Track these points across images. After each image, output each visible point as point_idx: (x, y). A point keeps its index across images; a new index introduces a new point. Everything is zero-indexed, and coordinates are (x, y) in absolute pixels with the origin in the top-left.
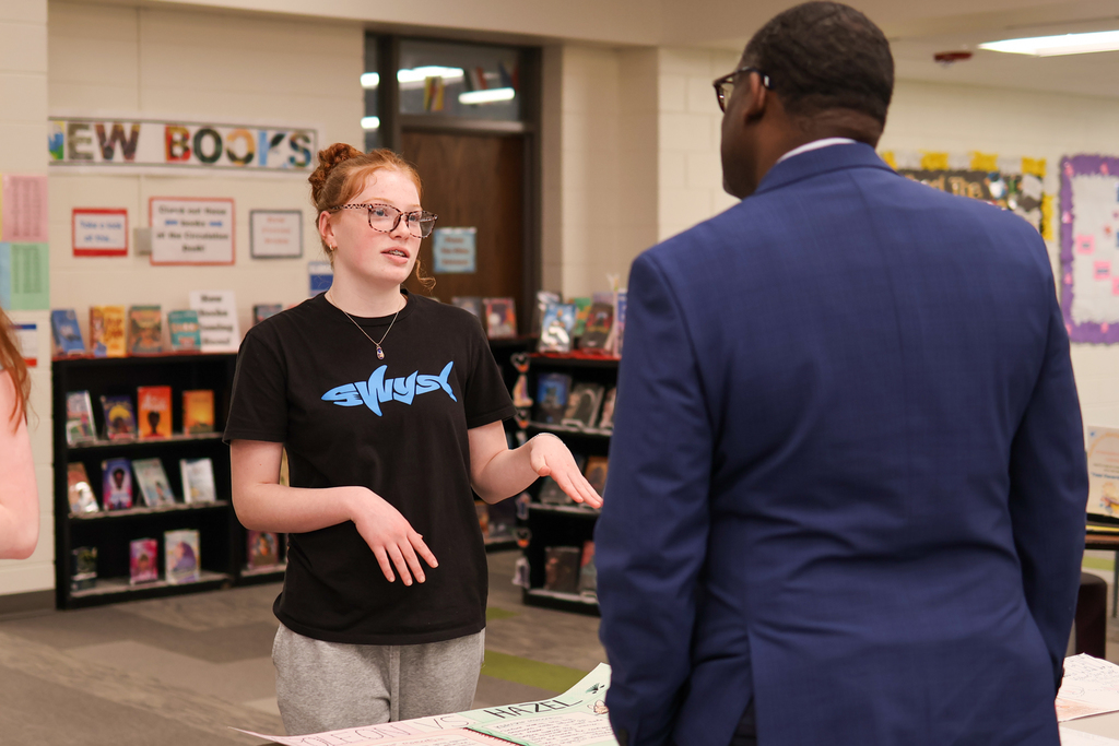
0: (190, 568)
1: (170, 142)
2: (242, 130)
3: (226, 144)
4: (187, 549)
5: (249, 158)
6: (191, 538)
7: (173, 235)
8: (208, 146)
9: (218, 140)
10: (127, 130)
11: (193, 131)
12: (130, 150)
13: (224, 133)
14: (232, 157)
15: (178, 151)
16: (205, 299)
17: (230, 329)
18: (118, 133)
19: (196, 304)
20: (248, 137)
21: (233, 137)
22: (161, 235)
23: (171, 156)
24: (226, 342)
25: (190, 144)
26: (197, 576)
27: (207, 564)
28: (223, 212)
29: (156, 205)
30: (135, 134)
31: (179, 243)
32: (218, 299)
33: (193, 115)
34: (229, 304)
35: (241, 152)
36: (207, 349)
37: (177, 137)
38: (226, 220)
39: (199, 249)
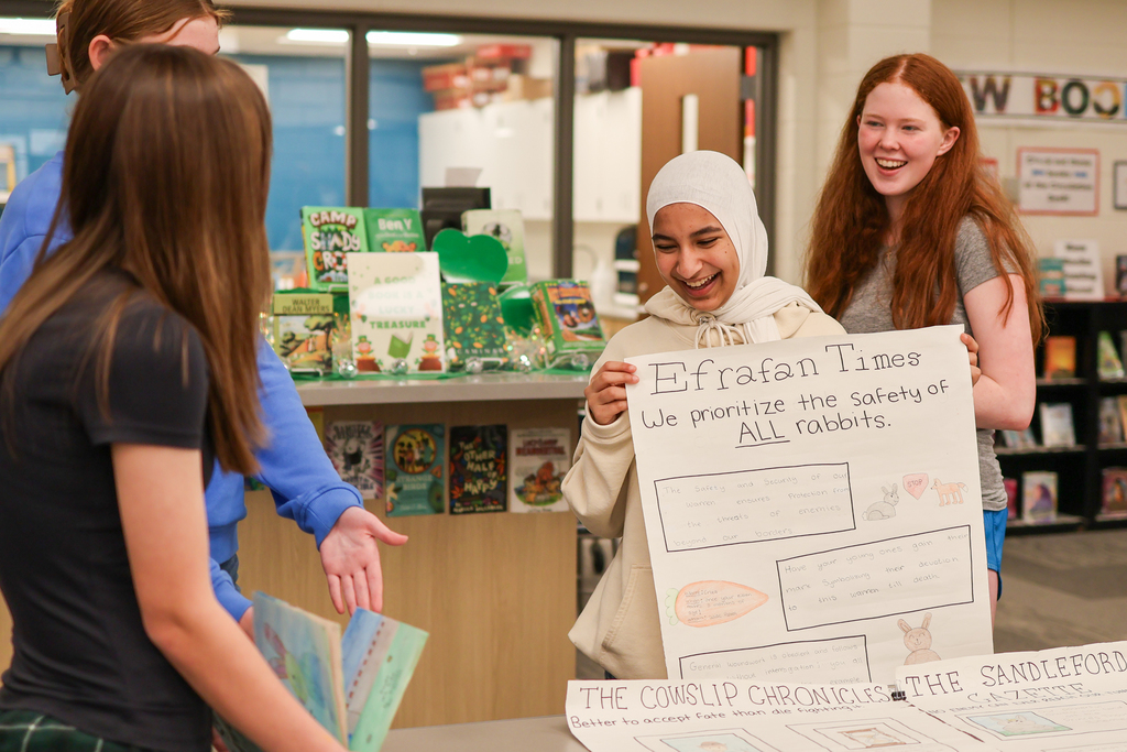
0: (1047, 509)
1: (1039, 95)
2: (1108, 83)
3: (1093, 96)
4: (1044, 491)
5: (1115, 110)
6: (1049, 480)
7: (1041, 186)
8: (1075, 98)
9: (1085, 93)
10: (999, 82)
11: (1061, 83)
12: (1001, 102)
13: (1091, 85)
14: (1099, 109)
15: (1047, 103)
16: (1070, 248)
17: (1092, 277)
18: (990, 85)
19: (1060, 252)
20: (1115, 90)
21: (1100, 90)
22: (1028, 185)
23: (1040, 108)
24: (1089, 290)
25: (1058, 96)
26: (1053, 518)
27: (1064, 506)
28: (1086, 163)
29: (1025, 155)
30: (1006, 87)
31: (1044, 193)
32: (1082, 248)
33: (1062, 68)
34: (1093, 253)
35: (1107, 103)
36: (1071, 297)
37: (1046, 89)
38: (1091, 171)
39: (1064, 199)
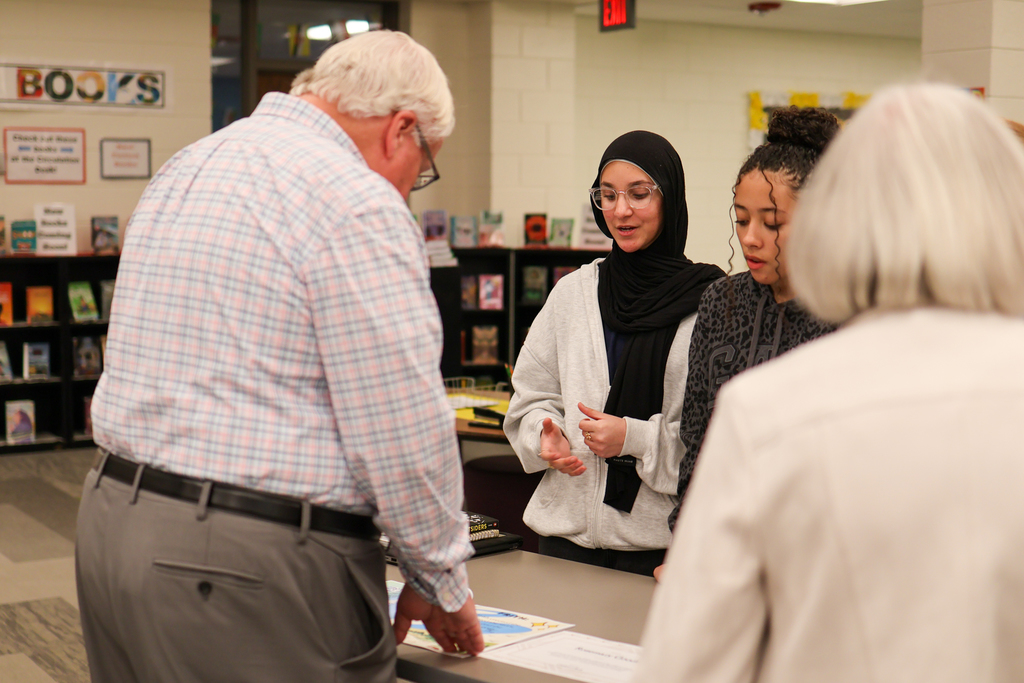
0: (27, 432)
1: (22, 83)
2: (92, 72)
3: (77, 84)
4: (23, 416)
5: (99, 95)
6: (28, 407)
7: (26, 159)
8: (59, 85)
9: (69, 80)
11: (45, 73)
13: (74, 75)
14: (82, 94)
15: (30, 89)
16: (47, 211)
17: (68, 236)
19: (38, 216)
20: (98, 78)
21: (83, 78)
22: (15, 159)
23: (23, 93)
24: (64, 247)
25: (42, 83)
27: (41, 428)
28: (72, 140)
29: (10, 134)
31: (32, 166)
32: (60, 212)
33: (45, 60)
34: (69, 216)
35: (91, 88)
36: (41, 253)
37: (29, 77)
38: (77, 146)
39: (51, 170)
